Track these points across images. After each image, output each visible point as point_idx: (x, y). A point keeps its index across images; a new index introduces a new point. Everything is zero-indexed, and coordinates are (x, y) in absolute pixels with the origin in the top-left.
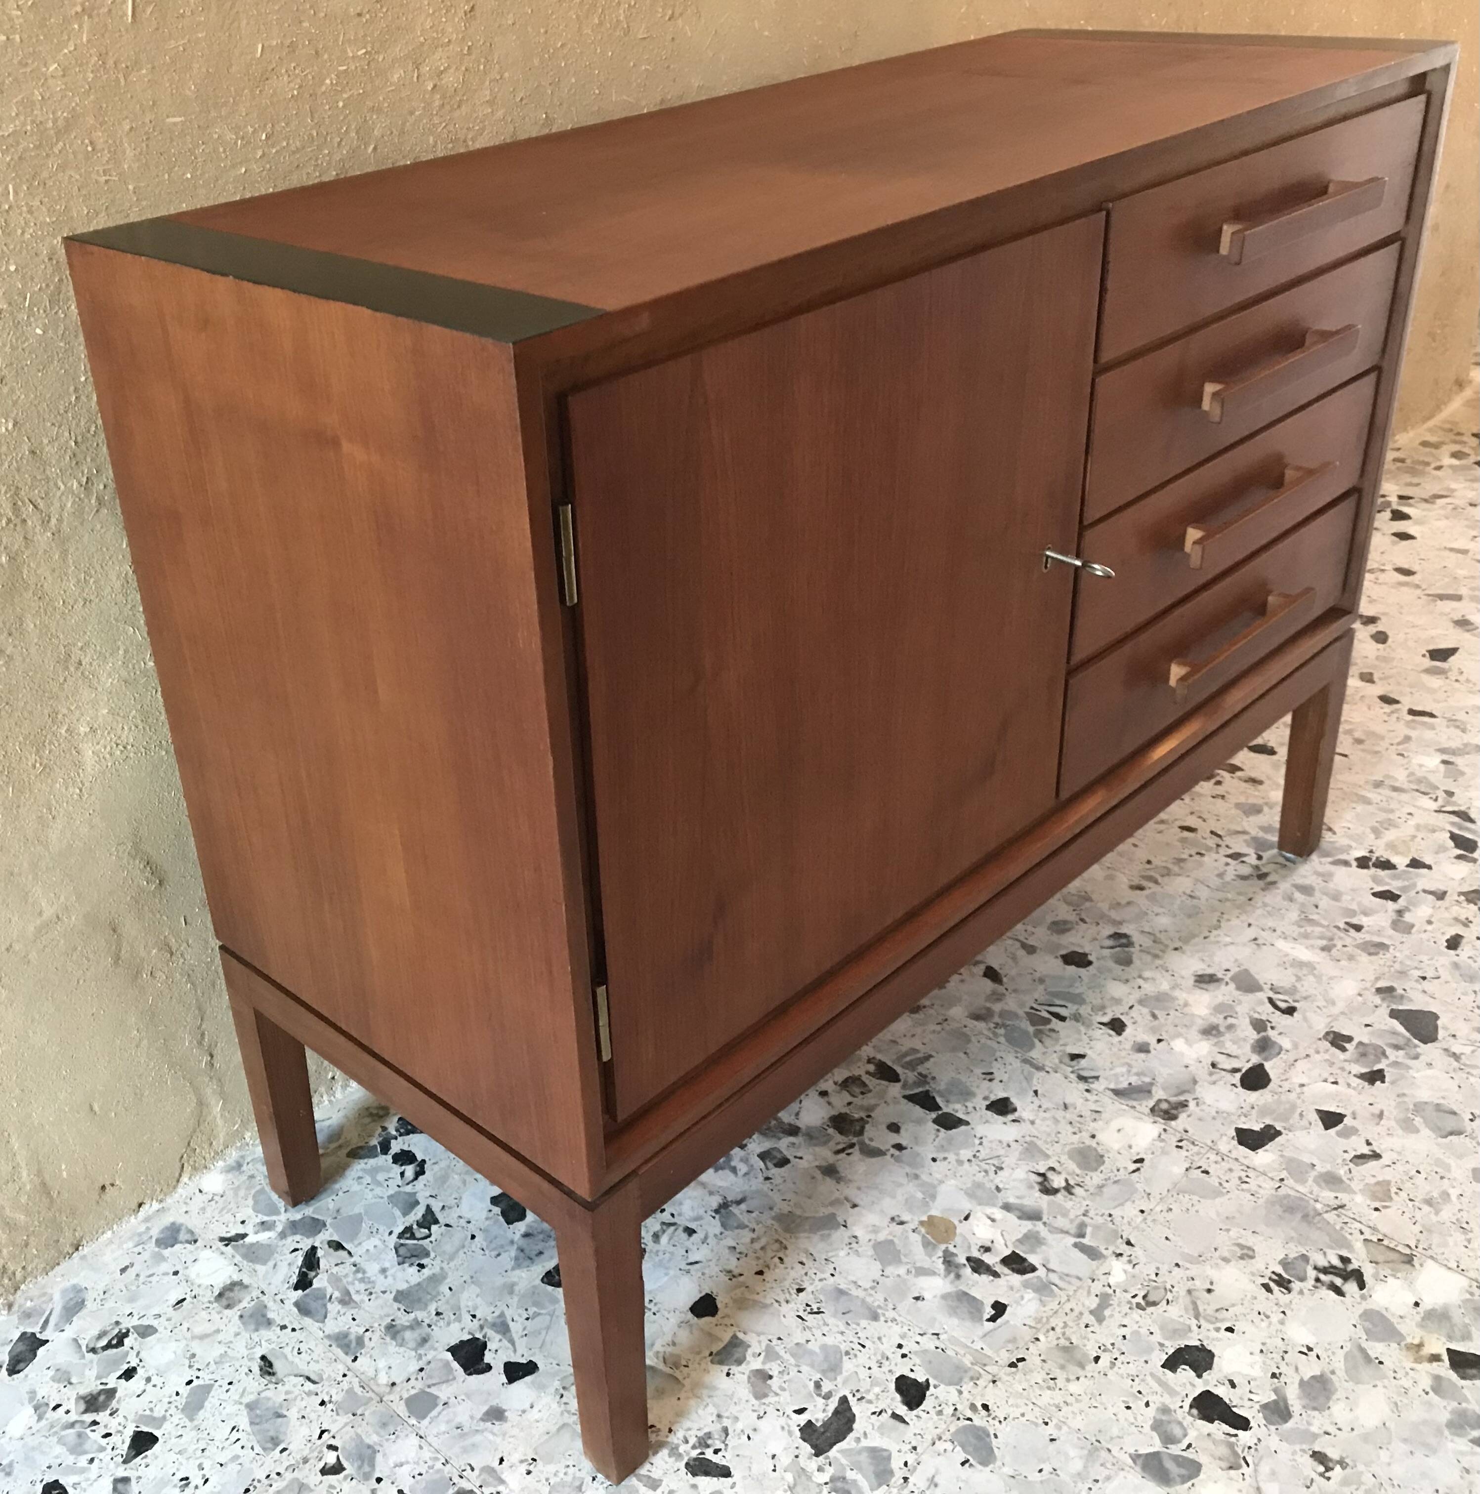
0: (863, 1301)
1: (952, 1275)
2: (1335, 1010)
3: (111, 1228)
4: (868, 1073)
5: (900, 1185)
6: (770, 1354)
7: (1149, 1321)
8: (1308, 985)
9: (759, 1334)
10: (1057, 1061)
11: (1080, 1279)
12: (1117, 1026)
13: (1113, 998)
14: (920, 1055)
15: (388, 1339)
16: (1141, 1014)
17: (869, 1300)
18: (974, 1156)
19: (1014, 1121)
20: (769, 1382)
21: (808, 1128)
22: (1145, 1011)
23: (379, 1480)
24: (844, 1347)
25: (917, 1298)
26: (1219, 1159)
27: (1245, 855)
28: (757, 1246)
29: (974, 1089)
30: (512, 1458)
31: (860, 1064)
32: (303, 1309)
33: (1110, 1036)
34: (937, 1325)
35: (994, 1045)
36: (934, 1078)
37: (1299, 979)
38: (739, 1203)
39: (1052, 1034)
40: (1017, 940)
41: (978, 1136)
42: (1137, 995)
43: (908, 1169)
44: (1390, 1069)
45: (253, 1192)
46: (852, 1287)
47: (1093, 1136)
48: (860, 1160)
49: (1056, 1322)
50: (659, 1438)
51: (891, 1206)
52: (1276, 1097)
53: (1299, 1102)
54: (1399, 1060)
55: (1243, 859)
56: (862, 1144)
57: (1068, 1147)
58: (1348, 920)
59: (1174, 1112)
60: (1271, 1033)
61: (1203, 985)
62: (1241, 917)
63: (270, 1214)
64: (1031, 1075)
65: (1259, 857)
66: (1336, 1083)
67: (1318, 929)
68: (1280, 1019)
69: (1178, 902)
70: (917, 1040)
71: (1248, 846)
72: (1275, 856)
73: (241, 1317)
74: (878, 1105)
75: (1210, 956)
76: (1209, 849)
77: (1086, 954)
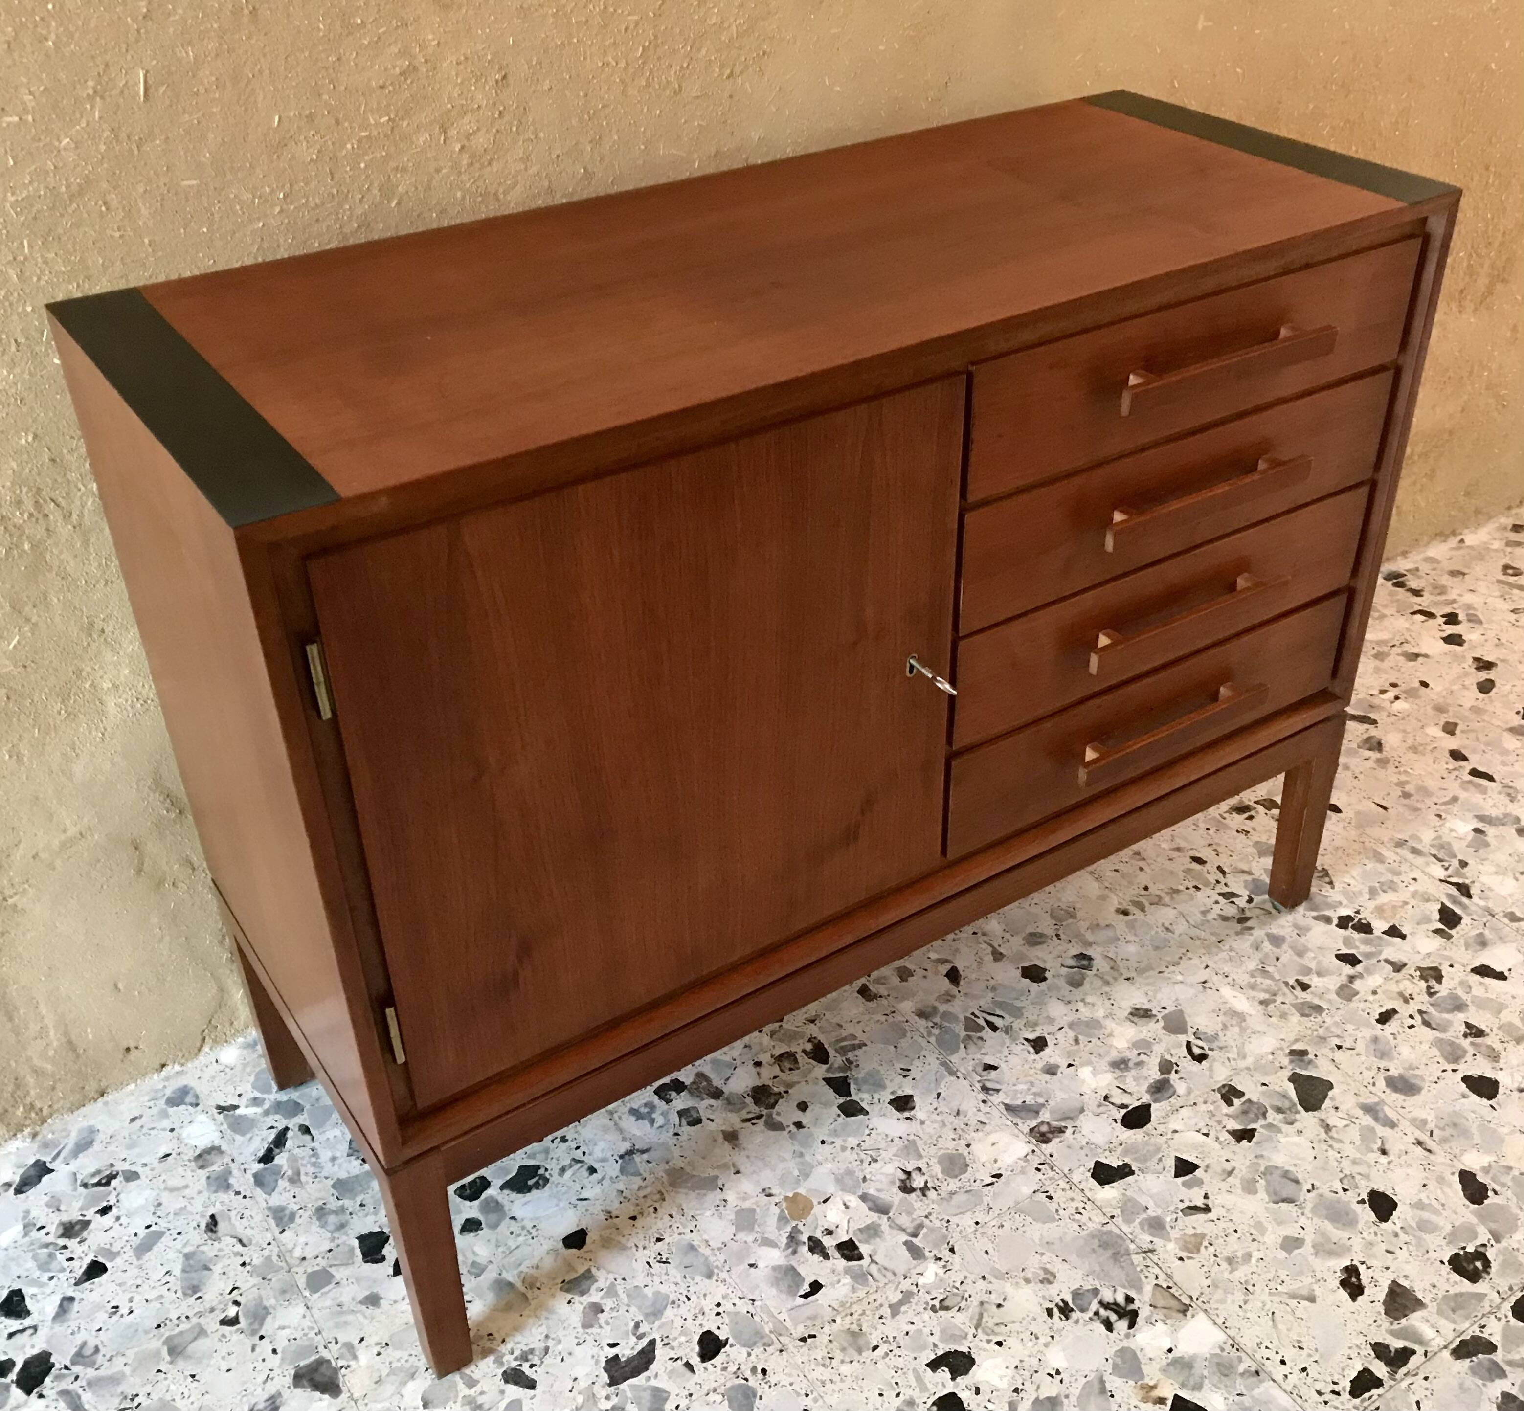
0: (707, 1259)
1: (790, 1250)
2: (1242, 1064)
3: (135, 1081)
4: (804, 1051)
5: (784, 1160)
6: (611, 1291)
7: (935, 1322)
8: (1231, 1037)
9: (609, 1272)
10: (970, 1068)
11: (895, 1274)
12: (1039, 1044)
13: (1048, 1017)
14: (857, 1042)
15: (315, 1218)
16: (1066, 1036)
17: (712, 1259)
18: (859, 1145)
19: (907, 1118)
20: (600, 1315)
21: (731, 1093)
22: (1071, 1034)
23: (262, 1337)
24: (672, 1297)
25: (751, 1265)
26: (1068, 1187)
27: (1238, 896)
28: (642, 1193)
29: (887, 1082)
30: (370, 1340)
31: (801, 1041)
32: (259, 1180)
33: (1029, 1053)
34: (757, 1292)
35: (923, 1042)
36: (858, 1066)
37: (1225, 1027)
38: (643, 1152)
39: (980, 1042)
41: (871, 1127)
42: (1072, 1017)
43: (797, 1148)
44: (1262, 1130)
45: (257, 1070)
46: (703, 1245)
47: (968, 1146)
48: (763, 1132)
49: (857, 1309)
50: (492, 1346)
51: (768, 1178)
52: (1147, 1138)
53: (1164, 1146)
54: (1275, 1123)
55: (1234, 900)
56: (770, 1116)
57: (942, 1152)
58: (1300, 978)
59: (1050, 1136)
60: (1173, 1076)
61: (1135, 1019)
62: (1203, 958)
63: (262, 1092)
64: (943, 1077)
65: (1250, 901)
66: (1207, 1135)
67: (1268, 982)
68: (1188, 1065)
69: (1153, 933)
70: (859, 1028)
71: (1246, 887)
72: (1264, 902)
73: (208, 1178)
74: (799, 1083)
75: (1156, 992)
76: (1207, 884)
77: (1045, 970)
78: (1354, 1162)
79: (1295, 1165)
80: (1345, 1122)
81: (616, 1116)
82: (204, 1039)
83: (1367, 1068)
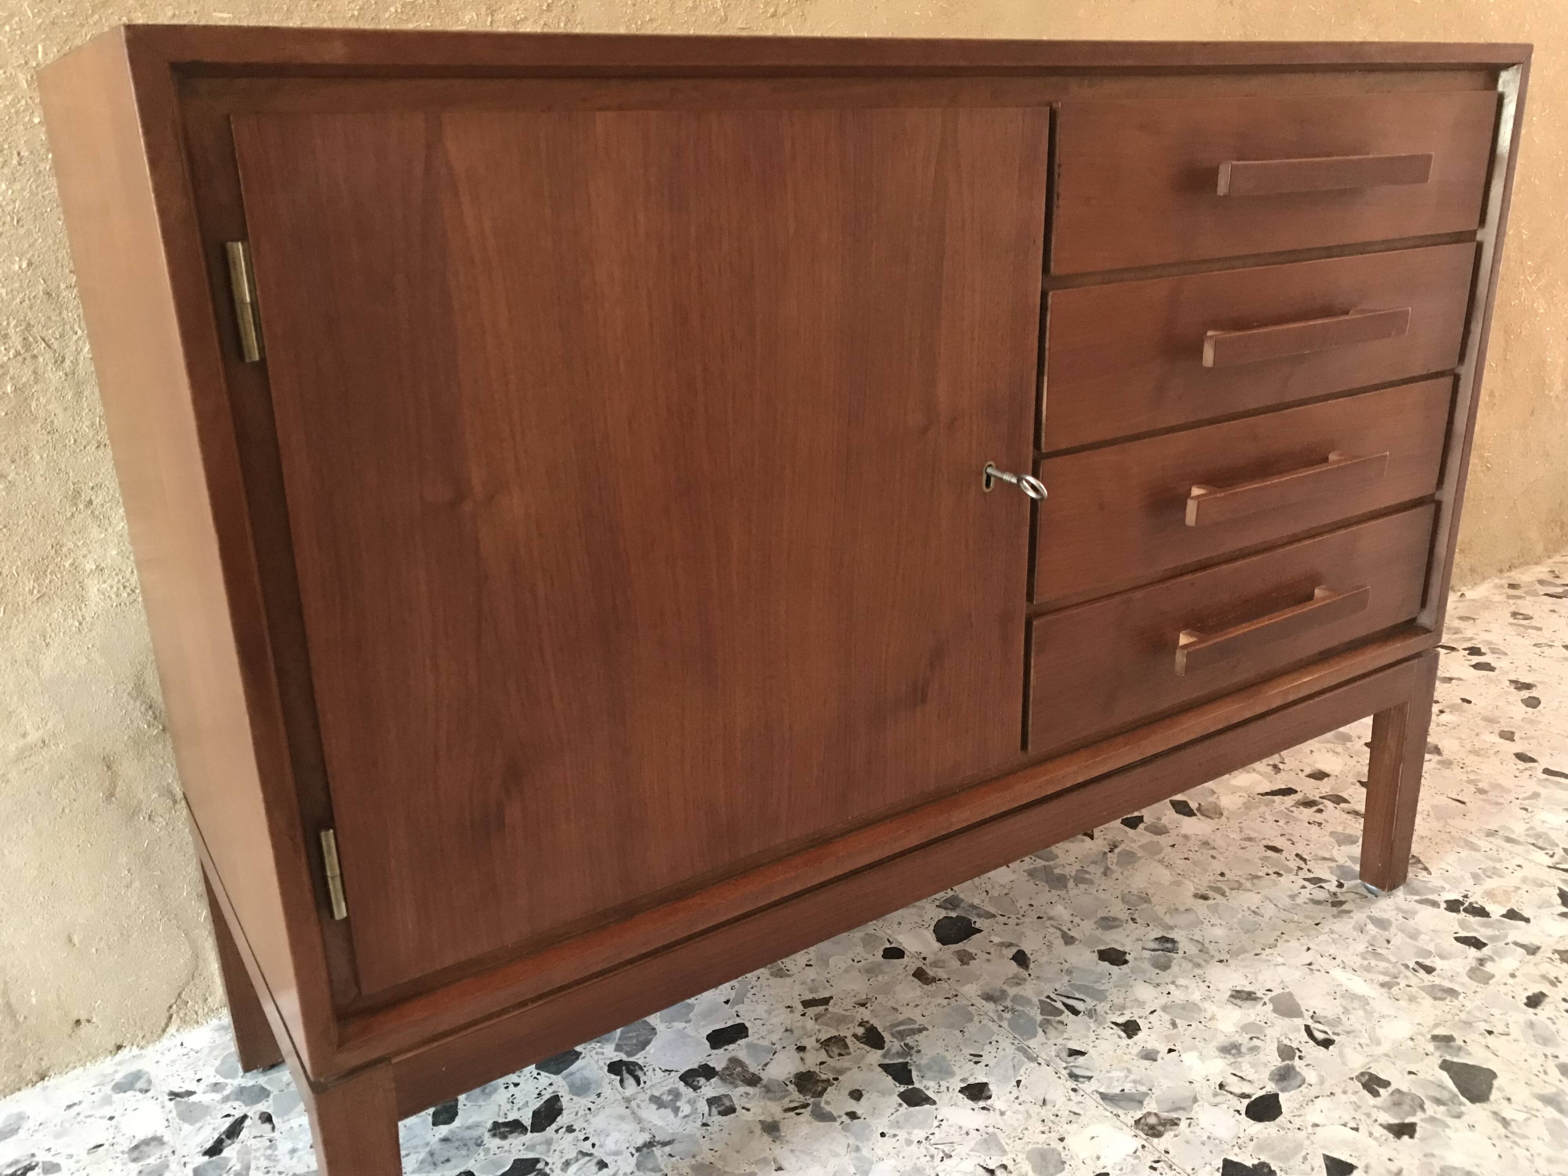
2: (1379, 1051)
3: (84, 1065)
4: (855, 1036)
5: (837, 1155)
8: (1356, 1019)
10: (1053, 1054)
12: (1131, 1028)
13: (1136, 1000)
14: (916, 1026)
16: (1161, 1020)
18: (927, 1138)
19: (983, 1108)
21: (770, 1080)
22: (1167, 1018)
27: (1326, 881)
29: (956, 1069)
31: (850, 1025)
33: (1120, 1037)
35: (995, 1027)
36: (919, 1051)
38: (664, 1144)
39: (1060, 1026)
40: (1060, 929)
41: (939, 1118)
42: (1164, 1000)
43: (852, 1141)
44: (1423, 1124)
45: (225, 1053)
47: (1062, 1140)
48: (810, 1123)
52: (1282, 1132)
53: (1307, 1143)
54: (1438, 1116)
55: (1323, 885)
56: (817, 1105)
57: (1030, 1146)
58: (1420, 960)
59: (1161, 1128)
60: (1297, 1062)
61: (1238, 1002)
62: (1302, 940)
63: (225, 1077)
64: (1021, 1064)
65: (1340, 885)
66: (1357, 1129)
67: (1383, 965)
68: (1311, 1050)
69: (1239, 916)
70: (918, 1011)
71: (1332, 873)
72: (1356, 886)
73: (140, 1172)
74: (850, 1069)
75: (1256, 974)
76: (1289, 870)
77: (1125, 953)
78: (1550, 1161)
79: (1477, 1165)
80: (1526, 1116)
81: (633, 1104)
82: (171, 1017)
83: (1532, 1056)
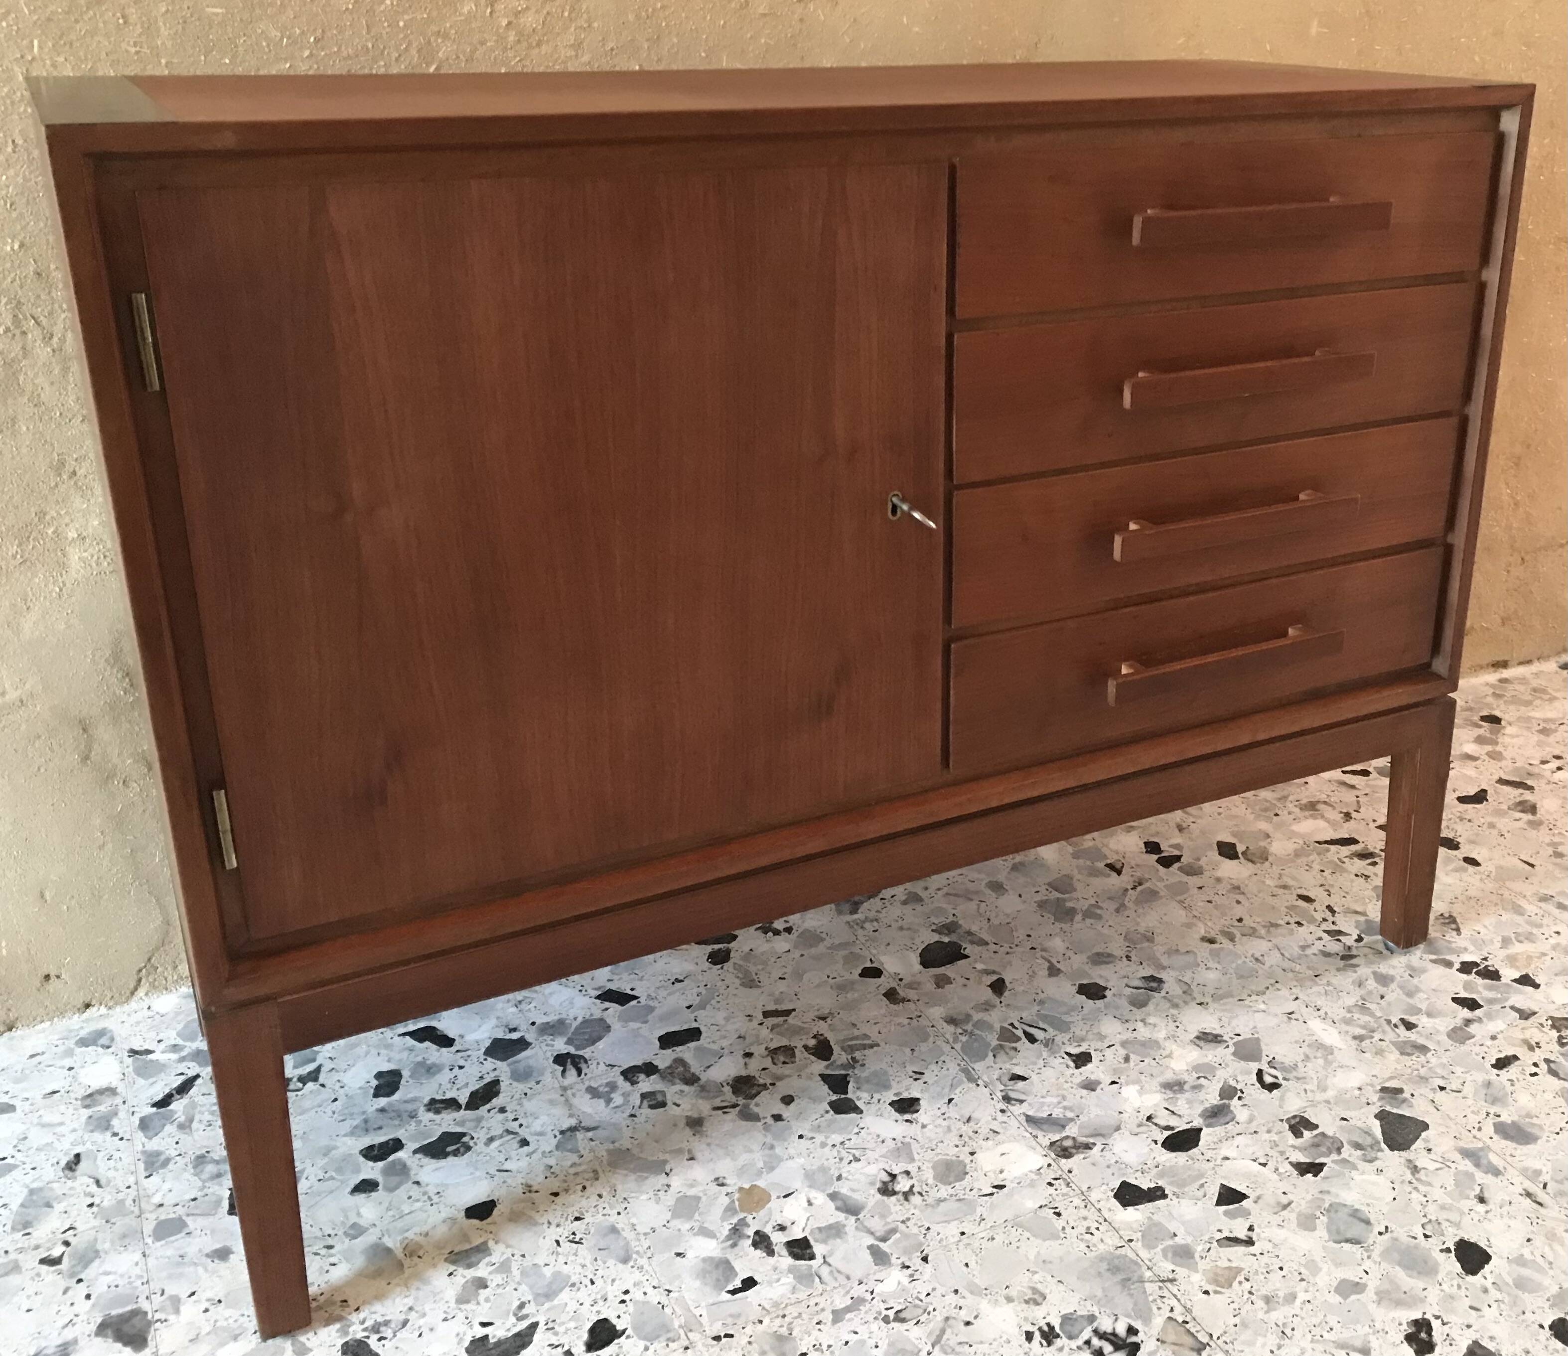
2: (1320, 1097)
3: (52, 1020)
4: (805, 1047)
5: (751, 1151)
7: (884, 1335)
8: (1312, 1069)
9: (507, 1247)
10: (995, 1077)
11: (849, 1279)
12: (1082, 1059)
13: (1099, 1034)
14: (869, 1042)
15: (190, 1167)
16: (1116, 1054)
17: (633, 1244)
18: (842, 1143)
19: (908, 1121)
20: (481, 1291)
21: (708, 1081)
22: (1122, 1052)
23: (79, 1281)
24: (573, 1279)
25: (679, 1255)
26: (1082, 1205)
27: (1346, 935)
28: (573, 1170)
29: (893, 1084)
30: (201, 1296)
31: (803, 1037)
32: (145, 1123)
33: (1068, 1067)
34: (677, 1284)
35: (946, 1048)
36: (863, 1065)
38: (589, 1130)
39: (1012, 1053)
40: (1049, 961)
41: (861, 1126)
42: (1127, 1036)
43: (769, 1140)
44: (1332, 1166)
45: (186, 1022)
46: (628, 1229)
47: (972, 1154)
48: (735, 1122)
49: (792, 1311)
51: (725, 1167)
52: (1190, 1162)
53: (1210, 1173)
54: (1351, 1159)
55: (1341, 938)
56: (747, 1107)
57: (939, 1158)
58: (1405, 1017)
59: (1074, 1151)
60: (1235, 1102)
61: (1202, 1043)
62: (1294, 990)
63: (186, 1040)
64: (961, 1082)
65: (1360, 939)
66: (1264, 1165)
67: (1367, 1018)
68: (1254, 1093)
69: (1240, 962)
70: (875, 1029)
71: (1356, 927)
72: (1376, 942)
73: (91, 1117)
74: (789, 1076)
75: (1231, 1018)
76: (1312, 920)
77: (1105, 988)
78: (1443, 1208)
79: (1368, 1205)
80: (1437, 1165)
81: (571, 1091)
82: (140, 983)
83: (1473, 1113)
